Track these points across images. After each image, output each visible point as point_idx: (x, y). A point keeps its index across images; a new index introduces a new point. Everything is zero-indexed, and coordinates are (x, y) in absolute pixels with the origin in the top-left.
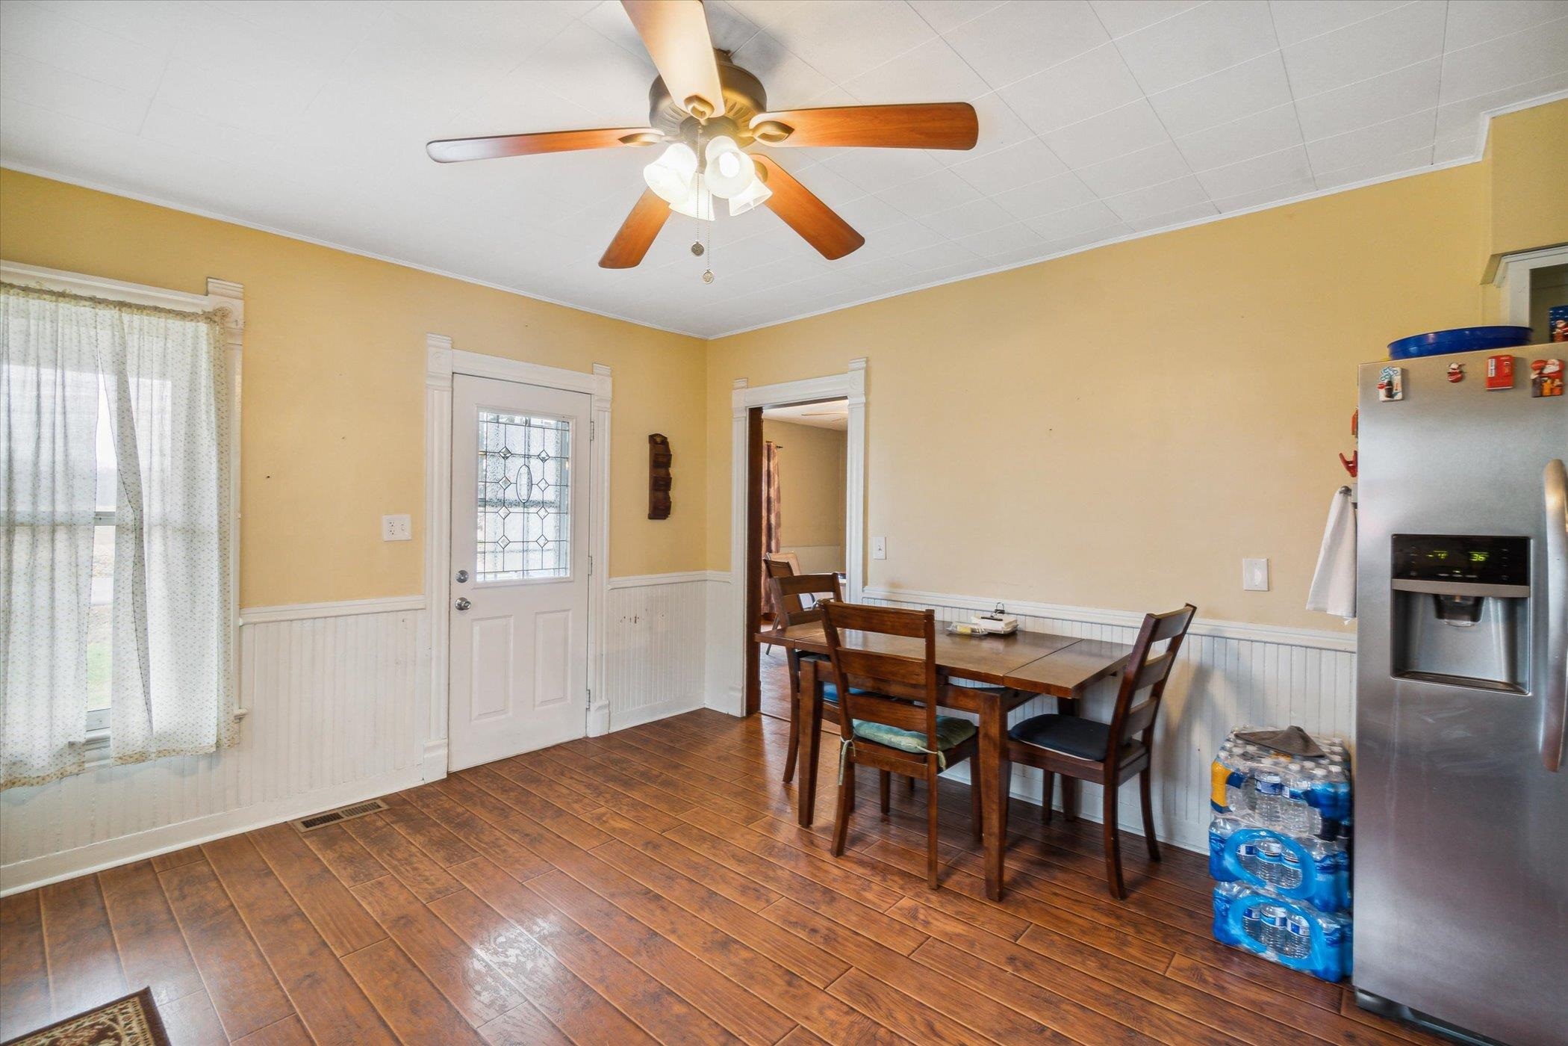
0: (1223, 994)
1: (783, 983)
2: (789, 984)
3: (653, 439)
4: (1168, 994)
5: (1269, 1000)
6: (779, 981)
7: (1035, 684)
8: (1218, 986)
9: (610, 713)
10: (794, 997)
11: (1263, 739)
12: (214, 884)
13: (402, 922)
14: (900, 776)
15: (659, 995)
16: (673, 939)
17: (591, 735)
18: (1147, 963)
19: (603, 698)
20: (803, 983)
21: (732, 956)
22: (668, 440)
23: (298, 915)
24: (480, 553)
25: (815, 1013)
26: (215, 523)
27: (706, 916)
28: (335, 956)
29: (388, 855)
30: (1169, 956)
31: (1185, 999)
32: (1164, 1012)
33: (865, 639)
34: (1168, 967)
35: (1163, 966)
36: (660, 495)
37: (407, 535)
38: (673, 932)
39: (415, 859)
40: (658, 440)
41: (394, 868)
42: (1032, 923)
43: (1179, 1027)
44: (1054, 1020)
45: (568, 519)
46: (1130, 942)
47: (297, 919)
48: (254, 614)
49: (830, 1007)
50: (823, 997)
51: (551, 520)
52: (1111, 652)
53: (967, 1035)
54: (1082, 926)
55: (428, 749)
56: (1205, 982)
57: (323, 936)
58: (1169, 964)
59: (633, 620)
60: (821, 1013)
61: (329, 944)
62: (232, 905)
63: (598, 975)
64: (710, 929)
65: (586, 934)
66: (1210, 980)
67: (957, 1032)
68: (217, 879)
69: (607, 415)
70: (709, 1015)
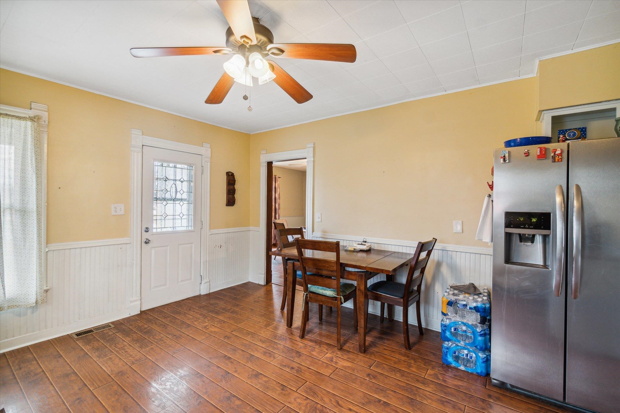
0: (445, 383)
1: (280, 390)
2: (283, 390)
3: (228, 173)
4: (426, 384)
5: (461, 384)
6: (278, 389)
7: (377, 269)
8: (443, 380)
9: (210, 284)
10: (285, 395)
11: (460, 288)
12: (35, 362)
13: (120, 374)
14: (327, 306)
15: (230, 397)
16: (236, 375)
17: (202, 294)
18: (418, 373)
19: (207, 279)
20: (288, 389)
21: (260, 380)
22: (234, 174)
23: (74, 373)
24: (155, 220)
25: (293, 400)
26: (35, 208)
27: (249, 365)
28: (90, 390)
29: (114, 346)
30: (426, 370)
31: (431, 386)
32: (424, 391)
33: (313, 253)
34: (426, 374)
35: (424, 374)
36: (231, 196)
37: (122, 212)
38: (236, 372)
39: (126, 348)
40: (230, 174)
41: (117, 351)
42: (376, 361)
43: (430, 397)
44: (384, 397)
45: (192, 206)
46: (412, 366)
47: (73, 375)
48: (52, 246)
49: (298, 398)
50: (296, 394)
51: (185, 206)
52: (406, 256)
53: (351, 405)
54: (395, 361)
55: (131, 302)
56: (439, 379)
57: (85, 382)
58: (426, 373)
59: (220, 247)
60: (295, 400)
61: (88, 385)
62: (43, 371)
63: (205, 391)
64: (251, 370)
65: (200, 374)
66: (441, 378)
67: (348, 404)
68: (36, 360)
69: (209, 164)
70: (250, 404)
